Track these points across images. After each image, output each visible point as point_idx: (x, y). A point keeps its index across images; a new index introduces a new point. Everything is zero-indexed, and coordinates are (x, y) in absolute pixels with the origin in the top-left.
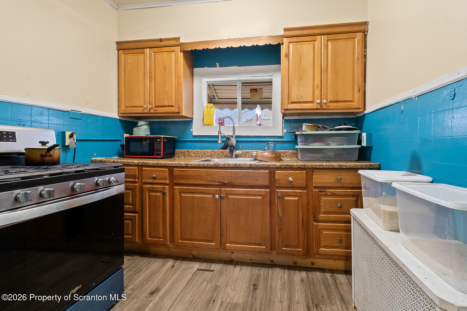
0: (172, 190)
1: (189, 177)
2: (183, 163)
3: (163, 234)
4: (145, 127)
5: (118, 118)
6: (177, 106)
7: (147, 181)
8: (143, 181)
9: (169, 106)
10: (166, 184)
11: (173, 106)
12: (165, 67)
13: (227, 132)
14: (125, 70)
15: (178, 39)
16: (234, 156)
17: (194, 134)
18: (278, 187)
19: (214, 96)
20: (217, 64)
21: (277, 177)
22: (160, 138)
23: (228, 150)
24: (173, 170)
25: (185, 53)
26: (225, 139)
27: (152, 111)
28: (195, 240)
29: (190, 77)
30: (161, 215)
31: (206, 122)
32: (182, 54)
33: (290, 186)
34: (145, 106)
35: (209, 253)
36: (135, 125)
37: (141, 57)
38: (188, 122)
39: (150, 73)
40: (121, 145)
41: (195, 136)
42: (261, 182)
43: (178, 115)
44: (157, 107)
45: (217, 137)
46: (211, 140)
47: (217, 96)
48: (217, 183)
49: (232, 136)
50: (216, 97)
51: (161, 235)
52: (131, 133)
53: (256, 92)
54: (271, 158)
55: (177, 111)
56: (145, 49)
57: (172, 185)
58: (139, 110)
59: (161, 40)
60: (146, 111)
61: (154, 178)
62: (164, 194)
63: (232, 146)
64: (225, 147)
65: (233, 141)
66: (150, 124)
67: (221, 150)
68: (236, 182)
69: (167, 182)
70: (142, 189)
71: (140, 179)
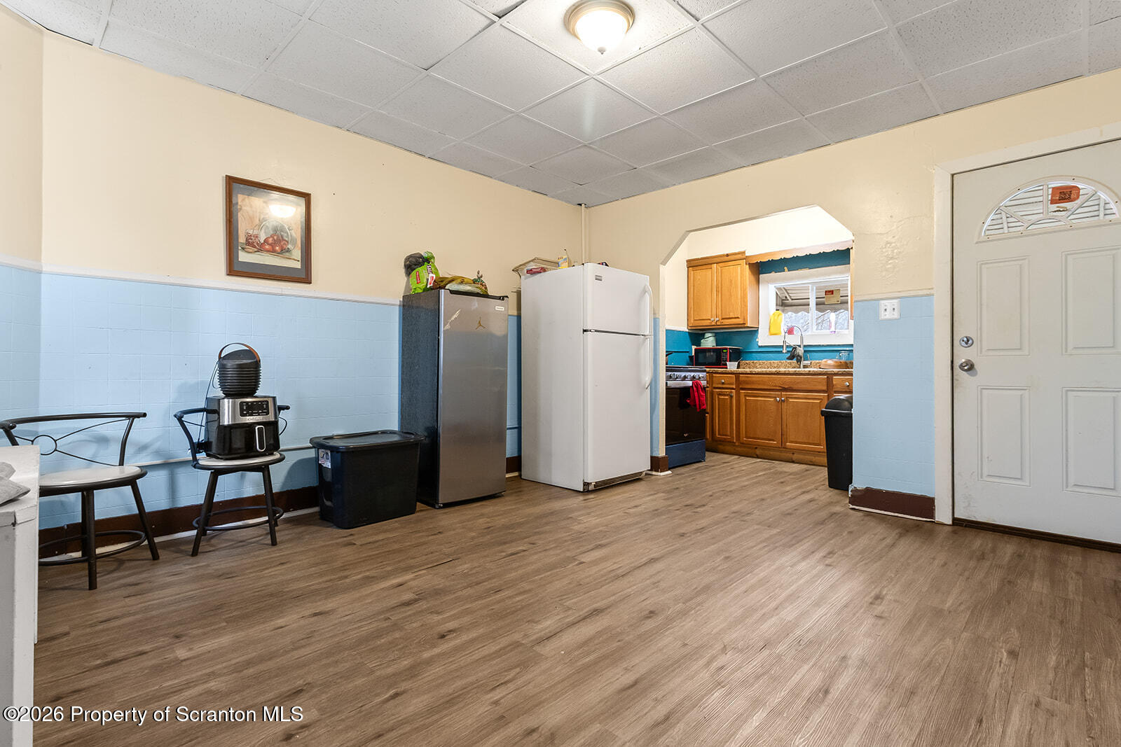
0: (738, 394)
1: (753, 383)
2: (748, 370)
3: (730, 432)
4: (712, 339)
5: (687, 330)
6: (742, 318)
7: (717, 386)
8: (714, 386)
9: (735, 318)
10: (733, 389)
11: (738, 318)
12: (731, 281)
13: (793, 340)
14: (694, 286)
15: (744, 253)
16: (802, 366)
17: (760, 344)
18: (836, 392)
19: (786, 297)
20: (785, 268)
21: (834, 383)
22: (726, 349)
23: (795, 361)
24: (739, 377)
25: (751, 265)
26: (791, 349)
27: (718, 323)
28: (759, 439)
29: (755, 286)
30: (729, 416)
31: (772, 331)
32: (748, 266)
33: (848, 390)
34: (712, 319)
35: (771, 453)
36: (702, 336)
37: (709, 272)
38: (753, 332)
39: (717, 287)
40: (689, 357)
41: (761, 347)
42: (820, 387)
43: (743, 325)
44: (723, 319)
45: (783, 346)
46: (774, 350)
47: (790, 297)
48: (778, 388)
49: (800, 346)
50: (788, 298)
51: (729, 433)
52: (698, 344)
53: (832, 294)
54: (833, 366)
55: (742, 323)
56: (713, 265)
57: (738, 389)
58: (707, 323)
59: (727, 255)
60: (713, 323)
61: (723, 383)
62: (731, 397)
63: (799, 356)
64: (791, 358)
65: (800, 351)
66: (716, 335)
67: (789, 361)
68: (795, 387)
69: (734, 387)
70: (712, 393)
71: (711, 383)
